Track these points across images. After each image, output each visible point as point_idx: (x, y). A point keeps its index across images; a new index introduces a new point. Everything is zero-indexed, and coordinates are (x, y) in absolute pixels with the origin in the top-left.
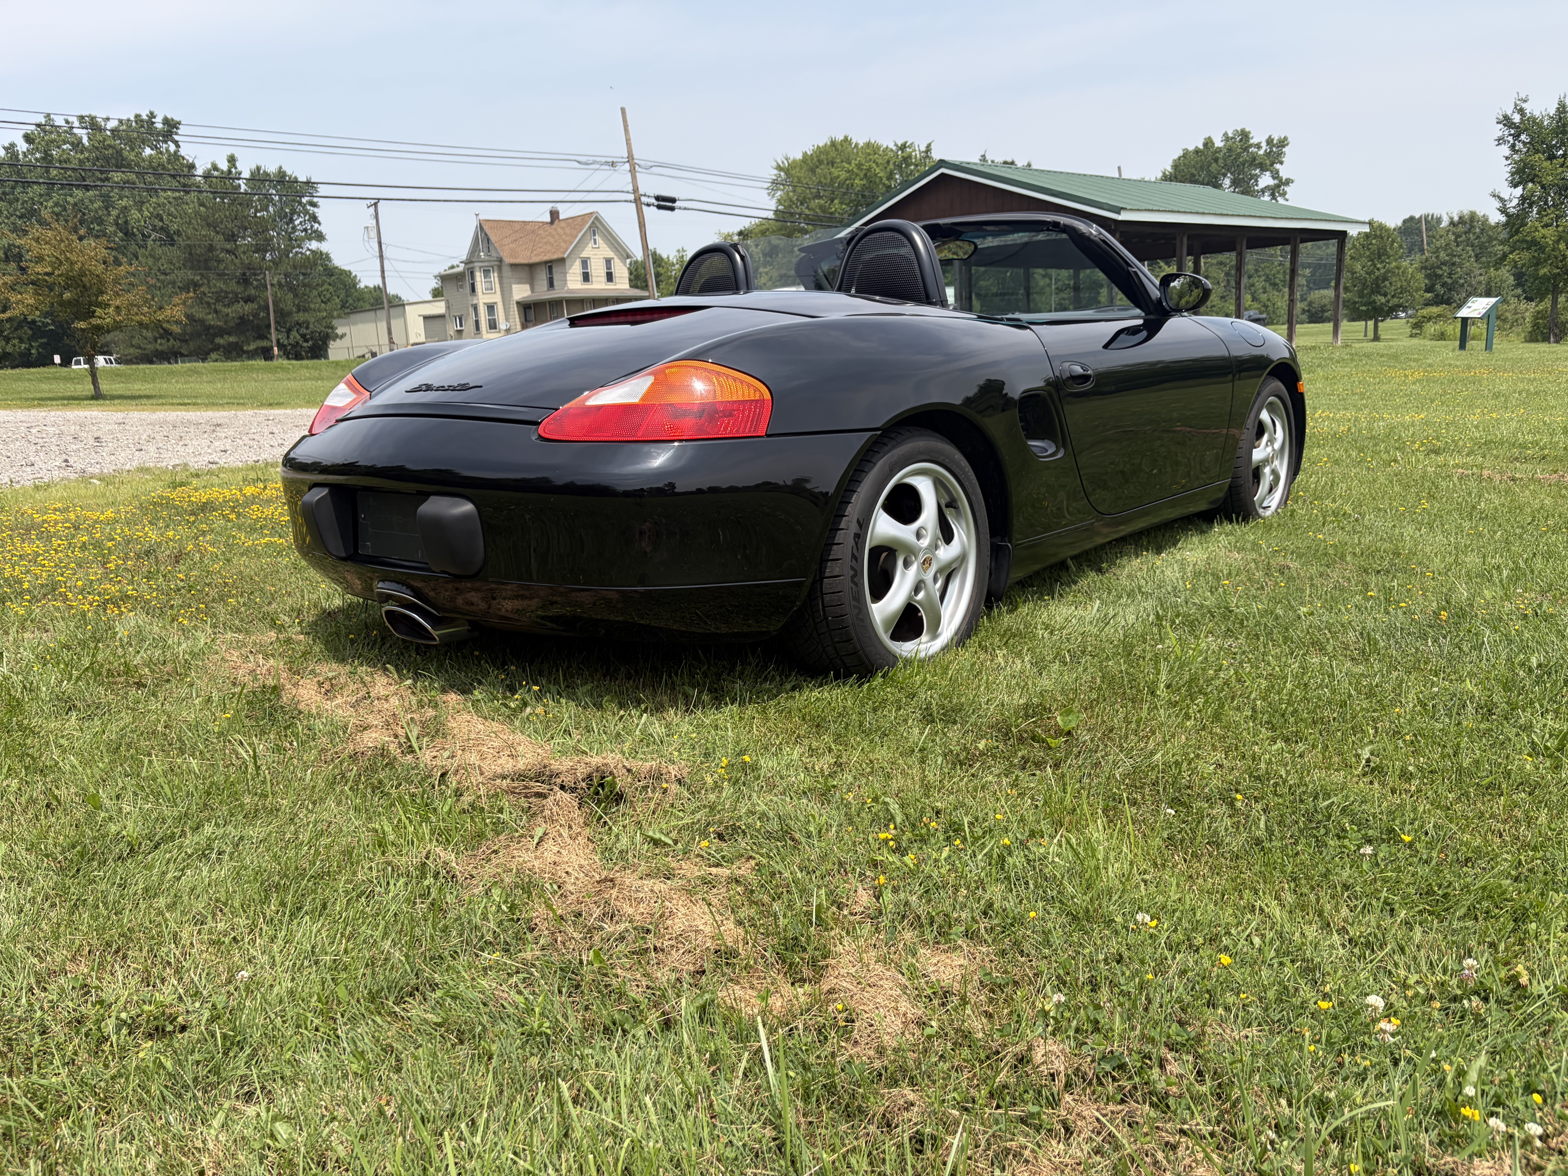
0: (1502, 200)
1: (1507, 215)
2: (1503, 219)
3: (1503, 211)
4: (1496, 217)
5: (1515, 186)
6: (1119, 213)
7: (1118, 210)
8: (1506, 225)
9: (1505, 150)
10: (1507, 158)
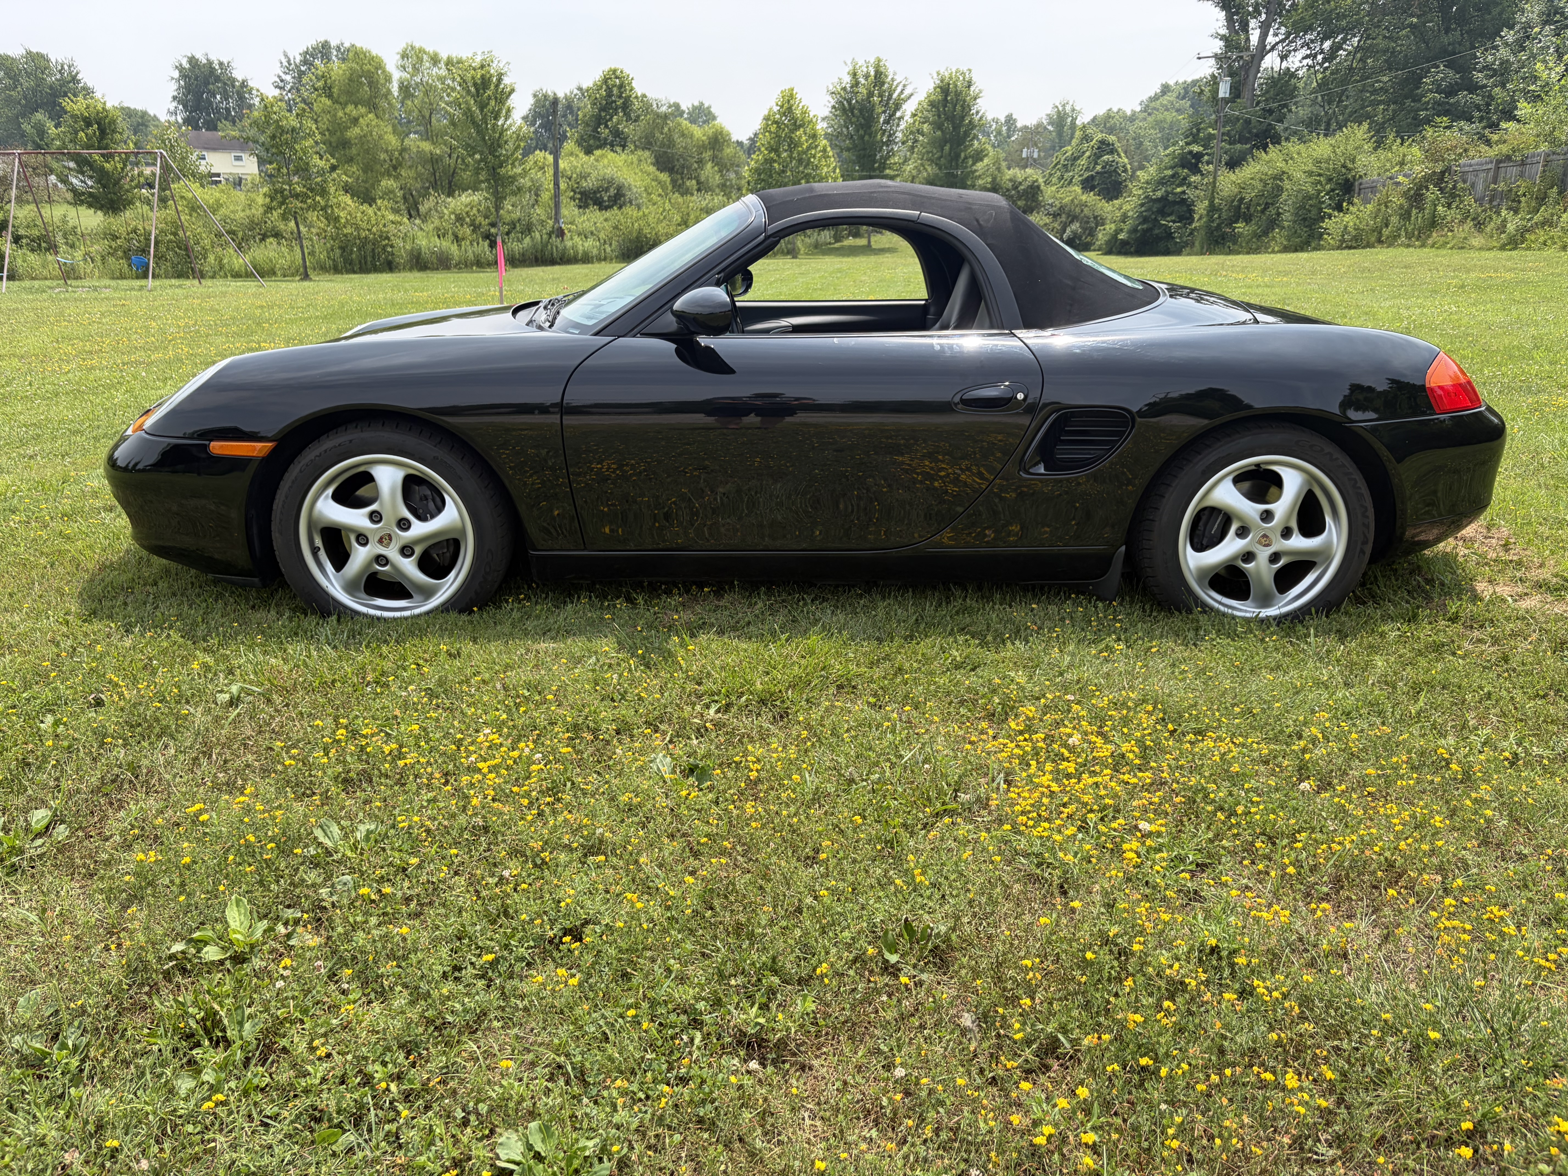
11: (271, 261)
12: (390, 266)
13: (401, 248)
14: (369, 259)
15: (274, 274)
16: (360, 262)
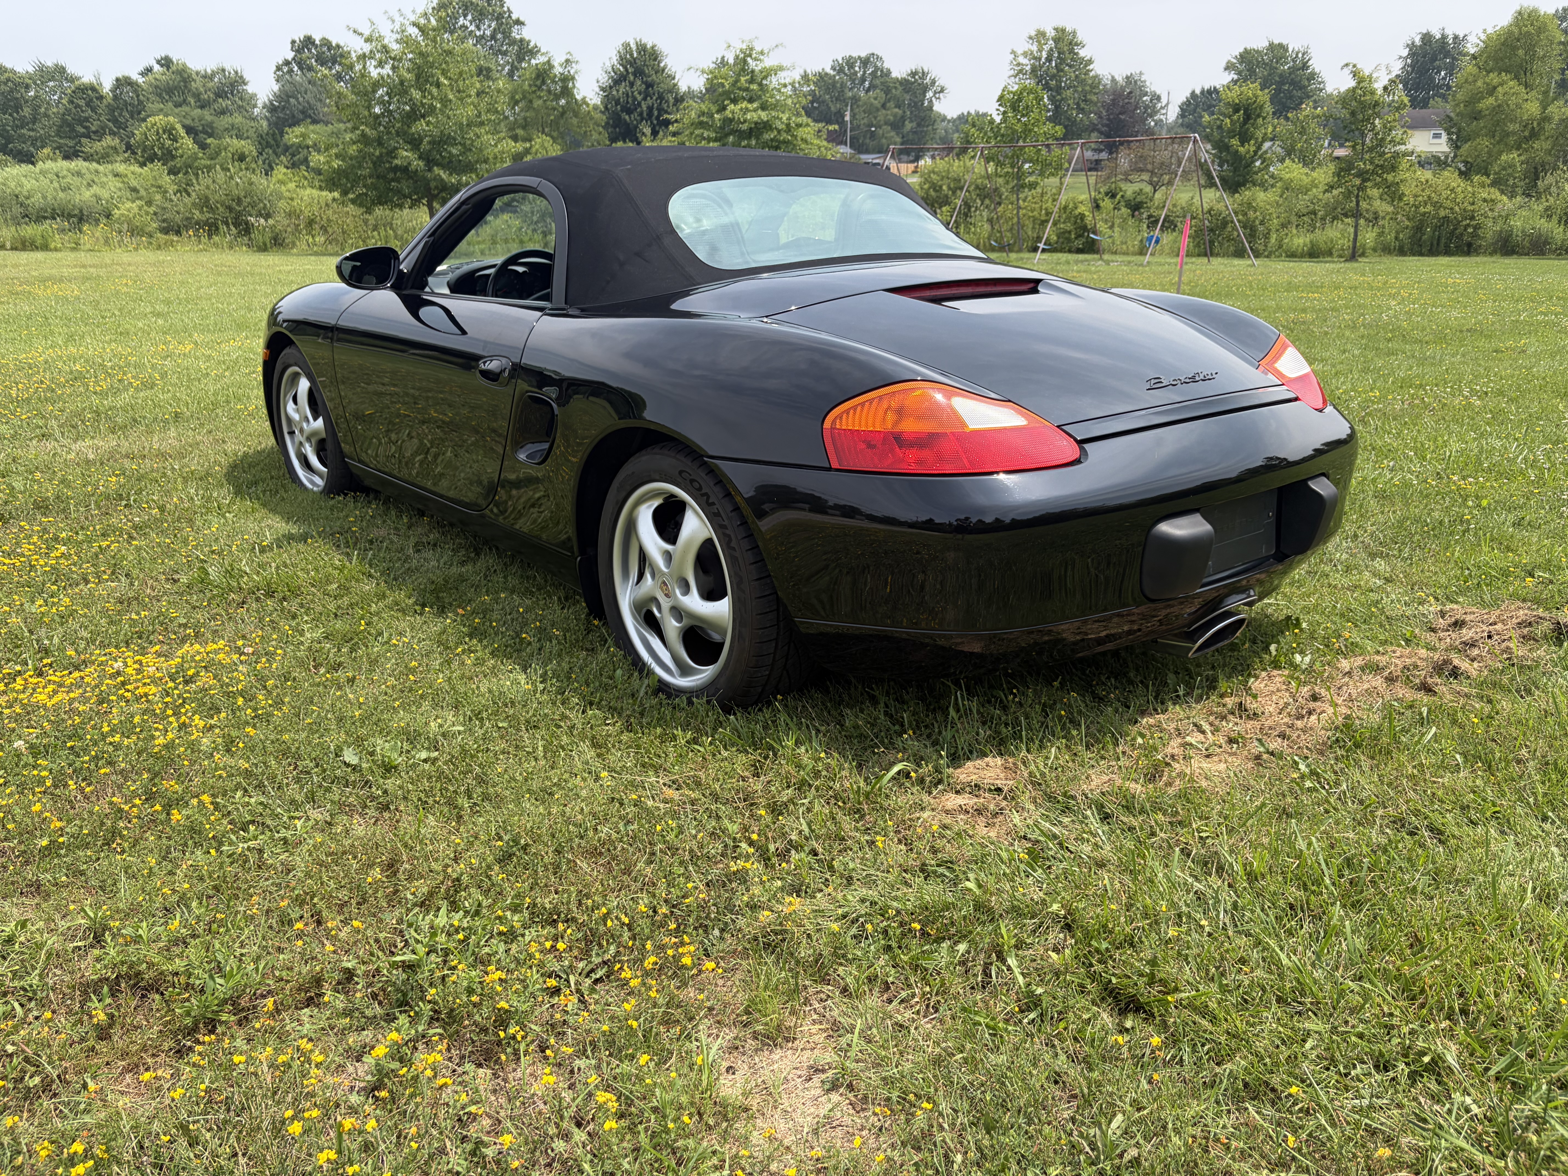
11: (1332, 241)
12: (1468, 249)
13: (1491, 229)
14: (1443, 240)
15: (1330, 253)
16: (1432, 244)
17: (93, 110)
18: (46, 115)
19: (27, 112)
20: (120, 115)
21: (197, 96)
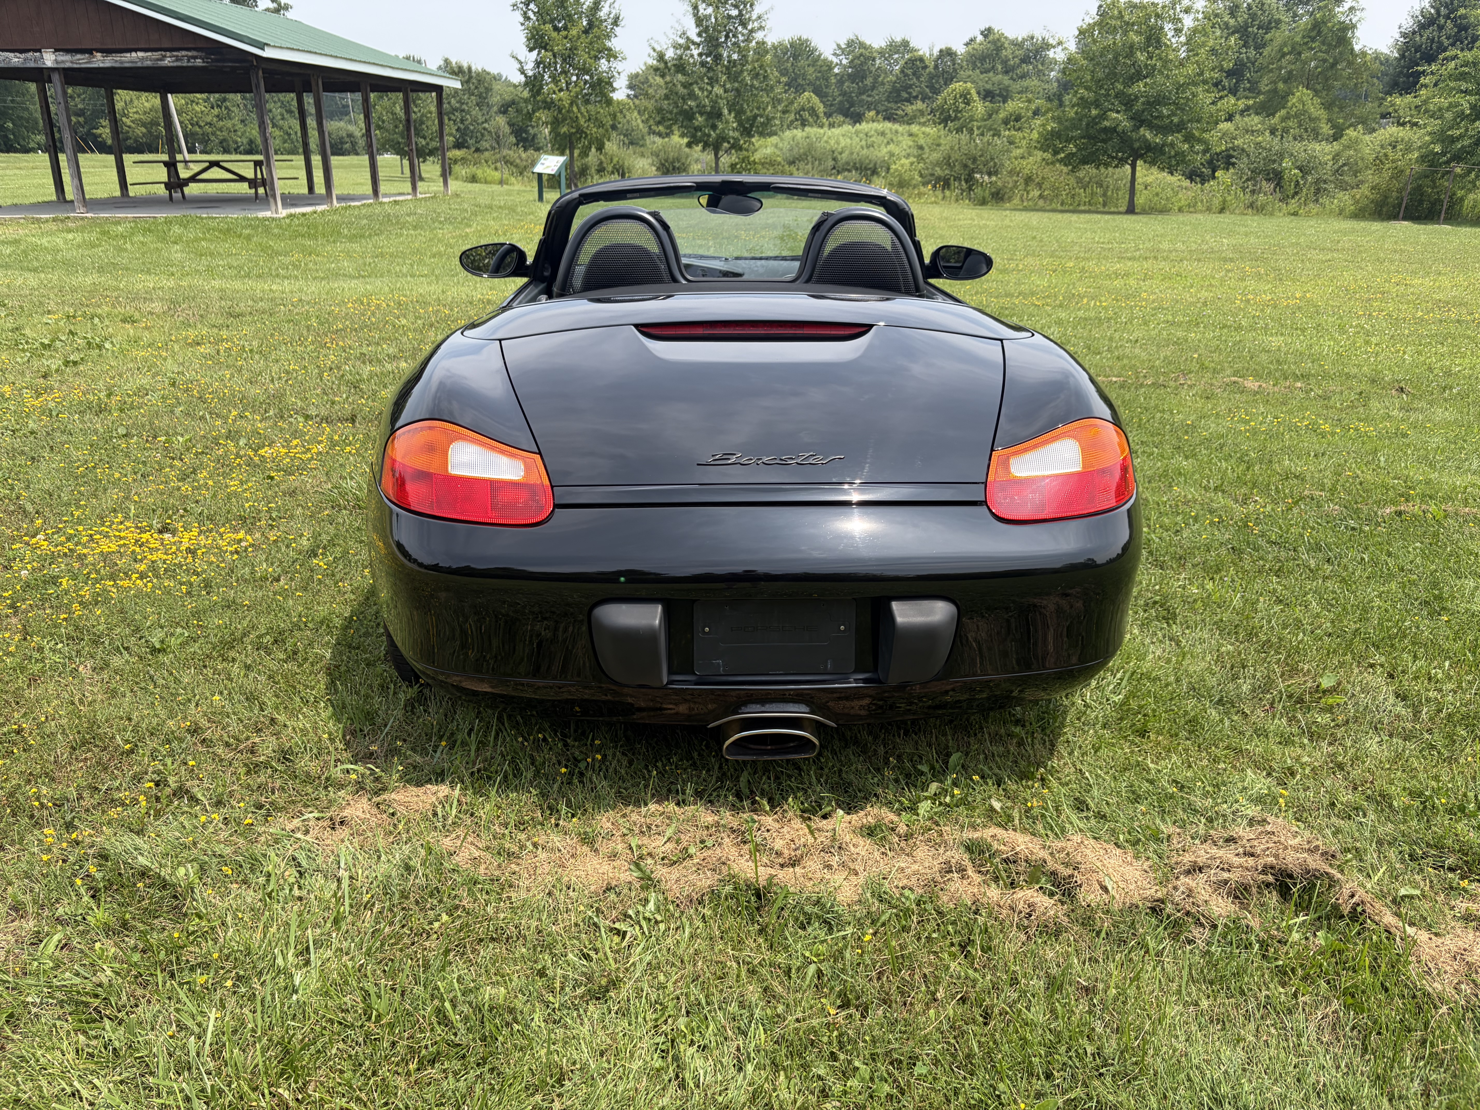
0: (521, 63)
1: (526, 76)
2: (523, 79)
3: (522, 72)
4: (518, 79)
5: (531, 50)
6: (263, 49)
7: (262, 46)
8: (526, 84)
9: (518, 17)
10: (522, 24)
17: (918, 78)
18: (883, 84)
19: (869, 81)
20: (937, 82)
21: (1005, 62)
